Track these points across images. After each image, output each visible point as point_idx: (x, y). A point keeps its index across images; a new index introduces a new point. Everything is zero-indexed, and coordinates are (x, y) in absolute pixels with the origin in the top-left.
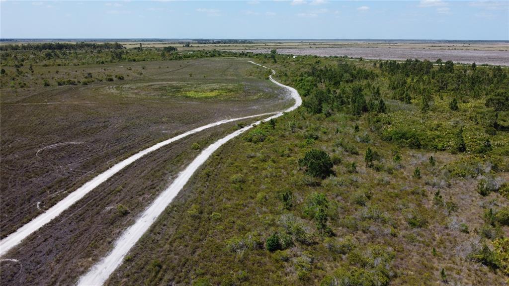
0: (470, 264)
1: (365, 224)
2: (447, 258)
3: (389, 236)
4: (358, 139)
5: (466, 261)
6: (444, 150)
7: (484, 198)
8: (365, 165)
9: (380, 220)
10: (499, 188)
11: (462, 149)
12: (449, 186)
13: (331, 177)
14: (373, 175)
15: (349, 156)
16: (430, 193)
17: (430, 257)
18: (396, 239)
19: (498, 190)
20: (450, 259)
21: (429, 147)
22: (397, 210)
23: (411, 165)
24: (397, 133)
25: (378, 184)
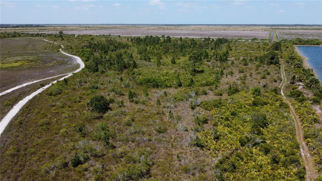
0: (191, 148)
1: (132, 136)
2: (179, 147)
3: (147, 141)
4: (123, 86)
5: (188, 147)
6: (171, 87)
7: (193, 110)
8: (129, 101)
9: (141, 133)
10: (200, 104)
11: (180, 85)
12: (176, 107)
13: (109, 111)
14: (134, 106)
15: (118, 97)
16: (166, 112)
17: (170, 149)
18: (151, 142)
19: (199, 105)
20: (180, 148)
21: (163, 86)
22: (150, 125)
23: (155, 97)
24: (145, 80)
25: (138, 112)
